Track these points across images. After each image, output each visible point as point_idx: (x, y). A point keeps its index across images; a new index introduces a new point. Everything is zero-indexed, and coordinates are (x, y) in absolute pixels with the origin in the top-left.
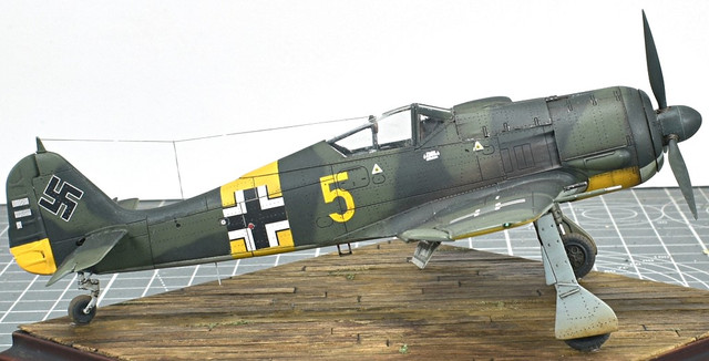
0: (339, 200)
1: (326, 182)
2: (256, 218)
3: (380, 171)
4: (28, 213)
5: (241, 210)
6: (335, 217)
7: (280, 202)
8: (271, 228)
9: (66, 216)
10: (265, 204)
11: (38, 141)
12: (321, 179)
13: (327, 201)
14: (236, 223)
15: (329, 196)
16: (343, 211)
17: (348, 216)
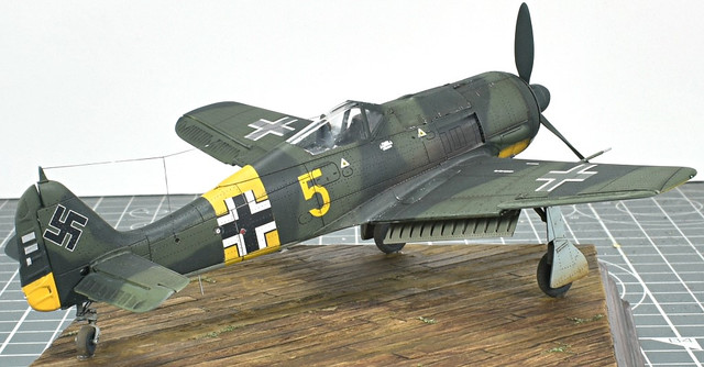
0: (317, 196)
1: (303, 179)
2: (247, 223)
3: (347, 164)
4: (34, 248)
5: (233, 217)
6: (315, 212)
7: (267, 205)
8: (260, 231)
9: (71, 246)
10: (255, 208)
11: (41, 171)
12: (299, 178)
13: (307, 199)
14: (229, 230)
15: (308, 193)
16: (320, 206)
17: (325, 210)
